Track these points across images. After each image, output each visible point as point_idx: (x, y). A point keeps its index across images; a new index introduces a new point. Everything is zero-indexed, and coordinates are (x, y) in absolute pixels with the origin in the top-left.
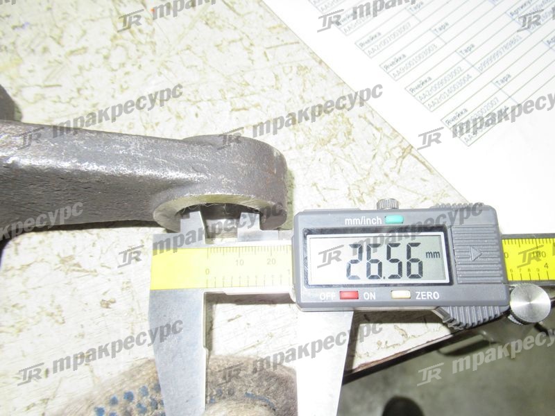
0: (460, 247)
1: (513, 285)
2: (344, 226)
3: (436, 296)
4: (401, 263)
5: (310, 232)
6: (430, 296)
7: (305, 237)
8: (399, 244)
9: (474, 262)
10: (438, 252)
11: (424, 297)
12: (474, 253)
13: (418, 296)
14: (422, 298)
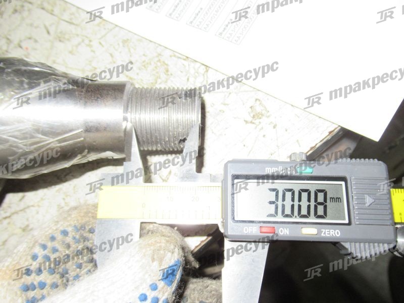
0: (358, 195)
2: (265, 173)
3: (338, 233)
4: (310, 205)
5: (236, 177)
6: (333, 233)
7: (233, 181)
8: (309, 190)
9: (369, 208)
10: (340, 198)
11: (328, 234)
12: (369, 200)
13: (323, 233)
14: (327, 235)
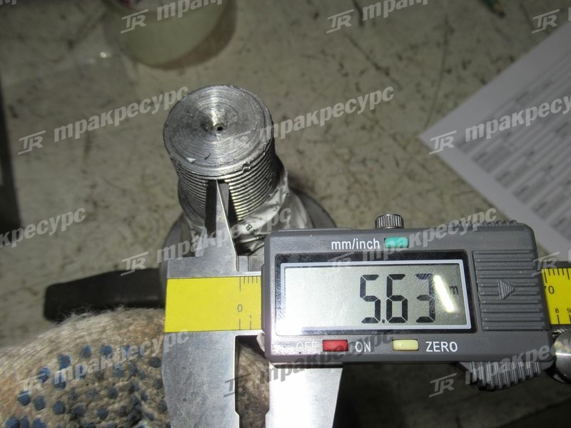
0: (485, 281)
1: (559, 331)
2: (329, 251)
3: (454, 347)
4: (406, 301)
5: (283, 259)
6: (445, 347)
7: (278, 266)
8: (404, 276)
9: (504, 302)
10: (456, 287)
11: (437, 349)
12: (504, 289)
13: (429, 346)
14: (435, 350)
